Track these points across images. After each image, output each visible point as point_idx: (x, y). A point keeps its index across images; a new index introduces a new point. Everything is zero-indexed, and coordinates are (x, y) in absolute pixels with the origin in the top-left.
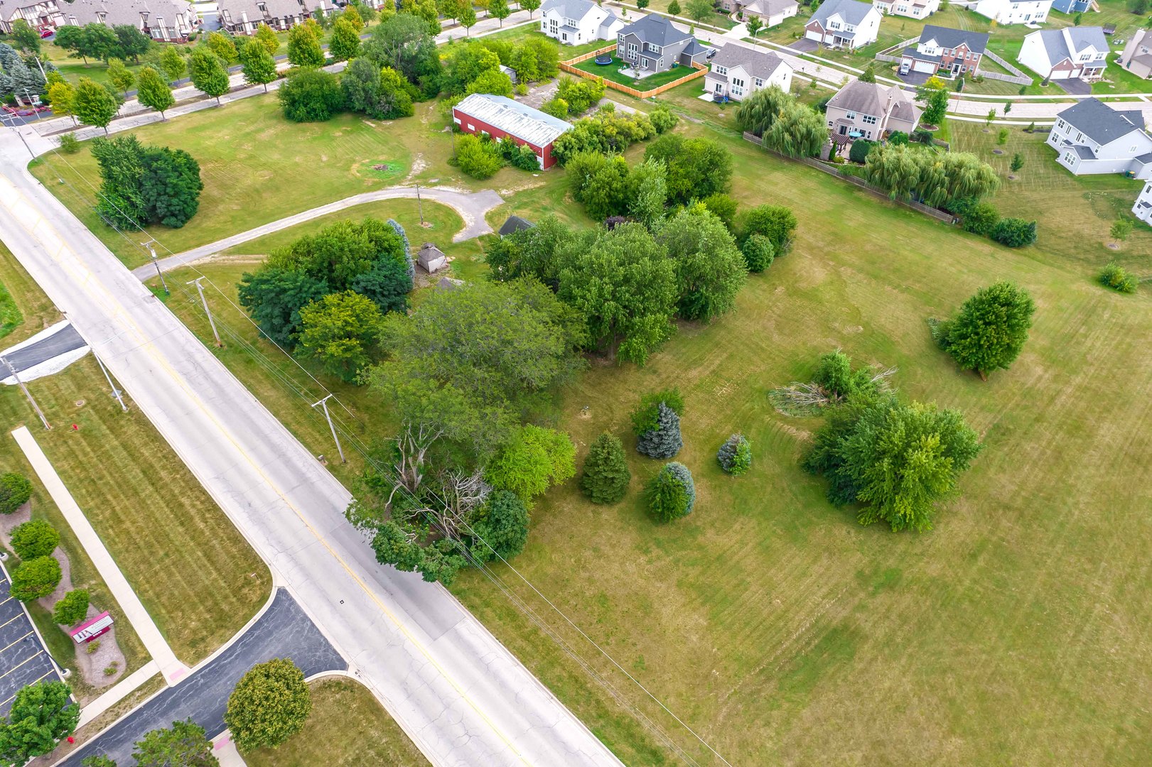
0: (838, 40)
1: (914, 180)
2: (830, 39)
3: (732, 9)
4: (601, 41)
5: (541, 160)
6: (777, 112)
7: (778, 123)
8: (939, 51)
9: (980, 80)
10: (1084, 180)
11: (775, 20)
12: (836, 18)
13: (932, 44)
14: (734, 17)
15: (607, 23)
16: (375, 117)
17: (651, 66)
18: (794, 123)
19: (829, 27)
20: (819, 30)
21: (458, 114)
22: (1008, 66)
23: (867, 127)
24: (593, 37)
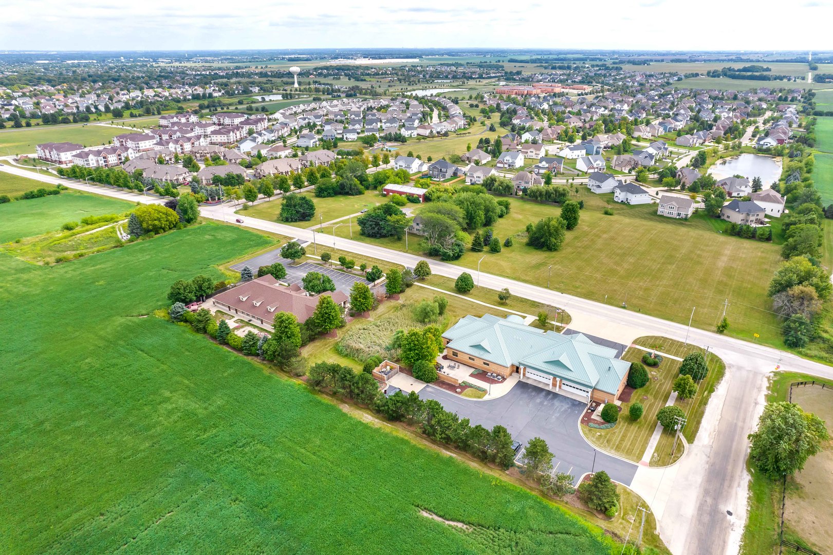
0: (509, 166)
1: (544, 193)
2: (506, 166)
3: (466, 159)
4: (419, 172)
5: (421, 199)
6: (496, 181)
7: (496, 184)
8: (547, 165)
9: (563, 174)
10: (599, 195)
11: (484, 162)
12: (508, 158)
13: (544, 163)
14: (467, 162)
15: (421, 165)
16: (352, 195)
17: (444, 176)
18: (502, 183)
19: (505, 161)
20: (501, 163)
21: (385, 190)
22: (573, 170)
23: (526, 185)
24: (416, 171)
